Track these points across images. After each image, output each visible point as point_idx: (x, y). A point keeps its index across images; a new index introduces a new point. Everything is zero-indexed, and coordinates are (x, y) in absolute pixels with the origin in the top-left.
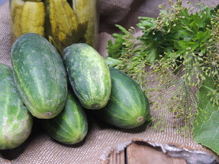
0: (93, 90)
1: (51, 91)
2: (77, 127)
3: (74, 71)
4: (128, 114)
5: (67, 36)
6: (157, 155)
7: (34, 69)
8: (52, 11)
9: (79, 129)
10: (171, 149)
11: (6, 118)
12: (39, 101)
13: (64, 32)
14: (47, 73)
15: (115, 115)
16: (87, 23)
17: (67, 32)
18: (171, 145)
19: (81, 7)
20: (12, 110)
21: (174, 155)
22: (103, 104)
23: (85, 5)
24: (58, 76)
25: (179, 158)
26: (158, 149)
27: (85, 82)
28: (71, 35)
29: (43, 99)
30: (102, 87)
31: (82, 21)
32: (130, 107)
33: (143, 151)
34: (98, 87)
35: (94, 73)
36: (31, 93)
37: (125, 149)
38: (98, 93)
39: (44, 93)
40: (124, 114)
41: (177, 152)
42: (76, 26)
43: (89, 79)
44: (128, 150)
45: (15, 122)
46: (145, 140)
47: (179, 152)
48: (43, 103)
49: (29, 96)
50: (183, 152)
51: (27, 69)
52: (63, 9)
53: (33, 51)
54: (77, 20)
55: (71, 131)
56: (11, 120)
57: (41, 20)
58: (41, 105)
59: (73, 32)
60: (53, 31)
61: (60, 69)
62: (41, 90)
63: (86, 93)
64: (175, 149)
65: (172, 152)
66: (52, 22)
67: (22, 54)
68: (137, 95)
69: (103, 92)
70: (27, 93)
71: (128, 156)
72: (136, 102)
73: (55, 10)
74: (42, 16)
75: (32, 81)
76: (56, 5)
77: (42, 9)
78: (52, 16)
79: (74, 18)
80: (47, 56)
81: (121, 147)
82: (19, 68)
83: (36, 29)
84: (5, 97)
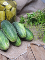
3: (18, 29)
4: (30, 38)
7: (10, 30)
8: (7, 13)
10: (40, 45)
11: (5, 43)
12: (13, 38)
14: (13, 31)
16: (15, 15)
17: (11, 18)
19: (13, 12)
22: (25, 37)
25: (41, 47)
26: (37, 45)
31: (14, 15)
32: (30, 37)
34: (24, 33)
38: (24, 34)
42: (12, 16)
43: (22, 31)
45: (7, 43)
46: (34, 43)
49: (10, 37)
50: (42, 45)
52: (10, 12)
53: (9, 26)
55: (18, 43)
56: (6, 43)
59: (12, 18)
60: (7, 18)
66: (7, 16)
71: (31, 47)
72: (31, 35)
73: (8, 13)
76: (8, 12)
77: (5, 13)
78: (7, 14)
82: (6, 30)
83: (3, 17)
84: (3, 37)
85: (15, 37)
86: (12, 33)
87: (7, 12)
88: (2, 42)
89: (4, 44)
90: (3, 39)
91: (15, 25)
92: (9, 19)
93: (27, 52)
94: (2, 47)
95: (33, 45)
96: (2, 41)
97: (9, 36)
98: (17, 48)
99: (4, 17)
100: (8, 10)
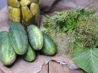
0: (37, 44)
1: (22, 46)
2: (32, 56)
3: (30, 37)
5: (29, 20)
6: (59, 65)
7: (17, 38)
8: (23, 11)
9: (33, 57)
10: (63, 63)
11: (7, 55)
12: (18, 50)
13: (27, 19)
14: (21, 39)
15: (45, 51)
16: (36, 15)
17: (28, 18)
18: (63, 62)
19: (33, 10)
20: (9, 52)
21: (64, 65)
22: (40, 49)
23: (35, 8)
24: (25, 40)
26: (59, 63)
27: (34, 41)
28: (30, 20)
29: (20, 49)
31: (34, 14)
32: (50, 49)
34: (39, 43)
35: (37, 38)
36: (16, 47)
37: (48, 63)
38: (39, 45)
39: (20, 47)
40: (48, 51)
41: (65, 65)
42: (32, 16)
43: (36, 41)
44: (49, 63)
45: (11, 56)
46: (55, 60)
47: (66, 65)
48: (20, 50)
49: (15, 48)
51: (14, 38)
52: (27, 11)
53: (16, 31)
55: (30, 57)
56: (9, 56)
58: (19, 51)
59: (31, 18)
60: (24, 18)
61: (26, 37)
62: (19, 46)
63: (35, 45)
64: (65, 64)
65: (64, 64)
66: (23, 15)
67: (12, 32)
68: (52, 45)
70: (14, 46)
71: (49, 66)
72: (52, 47)
74: (19, 13)
75: (16, 42)
77: (19, 11)
78: (23, 13)
79: (31, 14)
80: (21, 33)
81: (47, 62)
82: (11, 37)
83: (17, 17)
84: (7, 47)
85: (22, 48)
86: (19, 41)
87: (23, 9)
89: (6, 57)
90: (6, 50)
91: (28, 30)
92: (27, 20)
93: (40, 72)
94: (3, 60)
95: (54, 63)
96: (3, 52)
97: (14, 45)
99: (19, 18)
100: (23, 6)
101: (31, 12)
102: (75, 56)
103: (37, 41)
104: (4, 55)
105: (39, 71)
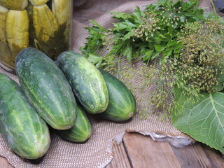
1: (68, 109)
2: (85, 129)
3: (77, 84)
4: (122, 112)
5: (50, 37)
6: (147, 141)
8: (35, 17)
9: (88, 130)
10: (158, 136)
11: (35, 136)
13: (47, 35)
14: (61, 92)
15: (111, 114)
16: (65, 23)
18: (157, 133)
19: (60, 11)
21: (161, 140)
22: (104, 109)
23: (63, 7)
24: (68, 93)
25: (164, 142)
26: (149, 136)
27: (89, 93)
28: (53, 36)
29: (64, 117)
30: (103, 96)
32: (123, 107)
33: (136, 139)
34: (100, 97)
35: (94, 85)
36: (53, 112)
37: (123, 142)
39: (64, 112)
40: (118, 113)
41: (162, 138)
42: (57, 27)
43: (92, 91)
44: (125, 139)
46: (137, 131)
47: (164, 138)
48: (65, 120)
49: (51, 115)
50: (167, 137)
51: (44, 92)
52: (46, 15)
53: (44, 74)
54: (57, 21)
55: (82, 133)
56: (39, 136)
57: (26, 26)
58: (63, 122)
59: (55, 33)
62: (61, 110)
63: (92, 103)
64: (161, 137)
65: (159, 138)
66: (36, 27)
67: (34, 76)
68: (127, 96)
69: (105, 101)
70: (49, 113)
71: (127, 146)
72: (128, 102)
73: (38, 15)
74: (27, 22)
75: (52, 103)
76: (40, 12)
77: (26, 17)
78: (36, 21)
79: (55, 22)
82: (35, 91)
83: (21, 34)
84: (26, 115)
85: (69, 114)
86: (58, 99)
87: (35, 13)
88: (25, 133)
89: (33, 141)
90: (26, 123)
92: (46, 38)
93: (110, 163)
94: (26, 148)
95: (135, 137)
96: (22, 128)
97: (46, 109)
98: (77, 148)
99: (26, 34)
101: (55, 17)
102: (180, 116)
103: (96, 92)
104: (27, 137)
105: (108, 161)
